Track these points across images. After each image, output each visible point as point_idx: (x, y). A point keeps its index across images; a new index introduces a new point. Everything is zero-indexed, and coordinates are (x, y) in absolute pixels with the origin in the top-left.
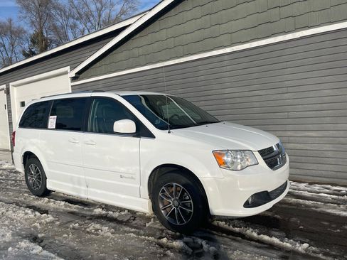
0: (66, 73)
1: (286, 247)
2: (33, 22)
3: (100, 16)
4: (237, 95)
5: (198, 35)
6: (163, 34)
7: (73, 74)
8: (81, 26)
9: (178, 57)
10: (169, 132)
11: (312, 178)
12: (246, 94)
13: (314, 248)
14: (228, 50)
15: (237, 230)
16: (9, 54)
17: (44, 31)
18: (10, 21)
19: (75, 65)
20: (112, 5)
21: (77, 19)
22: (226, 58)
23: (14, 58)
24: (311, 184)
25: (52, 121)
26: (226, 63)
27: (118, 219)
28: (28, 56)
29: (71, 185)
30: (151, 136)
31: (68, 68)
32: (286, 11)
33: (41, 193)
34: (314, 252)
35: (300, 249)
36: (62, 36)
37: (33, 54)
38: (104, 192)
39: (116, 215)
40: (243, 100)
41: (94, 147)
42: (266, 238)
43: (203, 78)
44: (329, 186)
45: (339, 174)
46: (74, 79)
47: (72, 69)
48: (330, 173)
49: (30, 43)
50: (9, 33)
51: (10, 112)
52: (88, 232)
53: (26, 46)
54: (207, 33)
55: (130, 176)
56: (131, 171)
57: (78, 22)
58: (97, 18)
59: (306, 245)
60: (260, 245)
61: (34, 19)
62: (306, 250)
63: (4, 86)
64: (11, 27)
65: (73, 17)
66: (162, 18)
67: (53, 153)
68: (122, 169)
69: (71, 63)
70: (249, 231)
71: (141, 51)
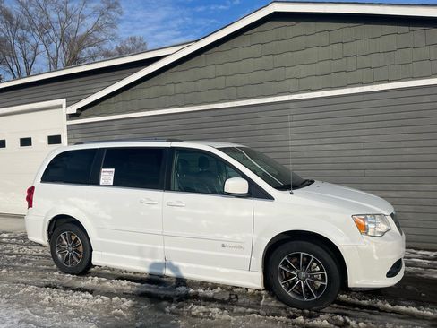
1: (428, 316)
4: (304, 148)
5: (257, 77)
7: (73, 109)
8: (33, 40)
9: (230, 100)
10: (292, 194)
12: (317, 147)
15: (366, 302)
20: (82, 17)
21: (28, 31)
22: (292, 105)
25: (107, 175)
26: (291, 111)
27: (215, 297)
29: (138, 258)
30: (268, 197)
31: (63, 102)
33: (81, 270)
38: (194, 266)
39: (210, 293)
40: (312, 154)
41: (183, 210)
42: (403, 308)
43: (262, 126)
44: (414, 251)
47: (69, 103)
52: (193, 316)
54: (268, 75)
55: (237, 244)
56: (239, 239)
57: (29, 34)
60: (401, 316)
65: (22, 28)
66: (210, 52)
67: (109, 217)
68: (226, 237)
69: (69, 94)
70: (380, 303)
71: (178, 88)
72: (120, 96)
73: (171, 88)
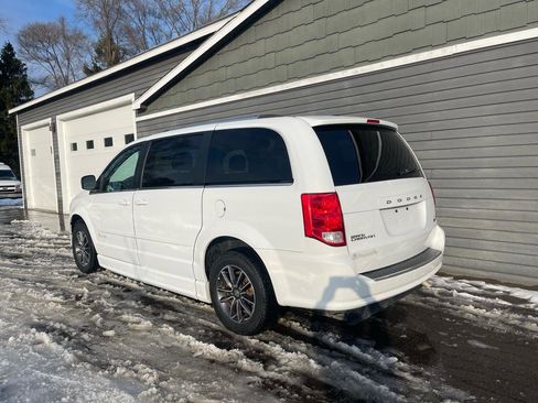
0: (130, 103)
2: (97, 23)
3: (196, 11)
5: (309, 49)
6: (260, 47)
7: (137, 105)
8: (166, 29)
11: (462, 270)
13: (403, 365)
14: (350, 73)
16: (64, 71)
17: (114, 37)
18: (62, 20)
21: (159, 18)
22: (346, 84)
23: (71, 77)
24: (457, 278)
26: (346, 92)
28: (89, 73)
31: (131, 96)
32: (435, 13)
34: (401, 369)
35: (382, 363)
36: (139, 43)
37: (98, 70)
44: (483, 283)
45: (501, 265)
46: (140, 112)
47: (137, 97)
48: (488, 264)
49: (95, 54)
50: (61, 40)
51: (57, 158)
53: (88, 60)
54: (320, 46)
57: (161, 22)
58: (192, 15)
59: (394, 359)
61: (98, 18)
62: (390, 365)
63: (49, 120)
64: (63, 30)
65: (154, 14)
66: (259, 22)
69: (136, 88)
71: (230, 72)
72: (178, 87)
73: (223, 72)
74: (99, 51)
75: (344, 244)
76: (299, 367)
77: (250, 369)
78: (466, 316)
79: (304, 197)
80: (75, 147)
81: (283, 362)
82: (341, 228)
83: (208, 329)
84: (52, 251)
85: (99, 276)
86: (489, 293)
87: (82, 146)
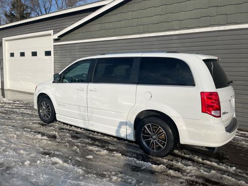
6: (129, 15)
7: (56, 36)
9: (140, 33)
13: (239, 170)
15: (188, 156)
19: (58, 30)
26: (174, 42)
34: (240, 172)
35: (231, 170)
42: (208, 162)
47: (55, 33)
51: (2, 60)
53: (8, 9)
59: (234, 168)
62: (235, 171)
70: (196, 158)
71: (111, 25)
73: (107, 25)
74: (13, 6)
75: (220, 116)
76: (198, 173)
77: (175, 175)
78: (244, 146)
79: (202, 93)
80: (12, 55)
81: (188, 171)
82: (219, 109)
83: (137, 154)
84: (18, 110)
85: (56, 125)
86: (243, 135)
87: (17, 55)
